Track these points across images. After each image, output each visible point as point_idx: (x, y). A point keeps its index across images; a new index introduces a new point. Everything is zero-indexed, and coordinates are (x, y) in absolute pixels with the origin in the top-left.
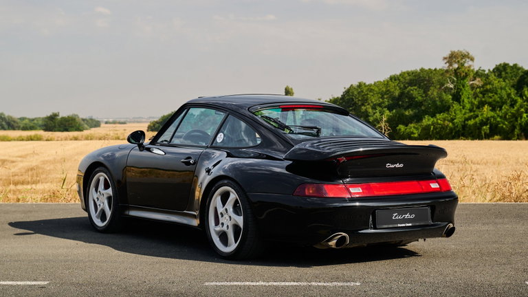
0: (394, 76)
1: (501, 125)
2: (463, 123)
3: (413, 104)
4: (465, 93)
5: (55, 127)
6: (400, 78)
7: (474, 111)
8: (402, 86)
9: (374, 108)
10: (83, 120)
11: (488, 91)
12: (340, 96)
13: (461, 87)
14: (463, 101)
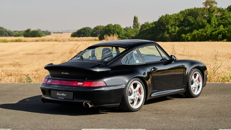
0: (182, 11)
1: (227, 34)
2: (211, 34)
3: (190, 24)
4: (213, 19)
5: (29, 35)
6: (185, 12)
7: (216, 28)
8: (185, 16)
9: (172, 26)
10: (43, 32)
11: (223, 18)
12: (157, 21)
13: (211, 16)
14: (212, 23)
